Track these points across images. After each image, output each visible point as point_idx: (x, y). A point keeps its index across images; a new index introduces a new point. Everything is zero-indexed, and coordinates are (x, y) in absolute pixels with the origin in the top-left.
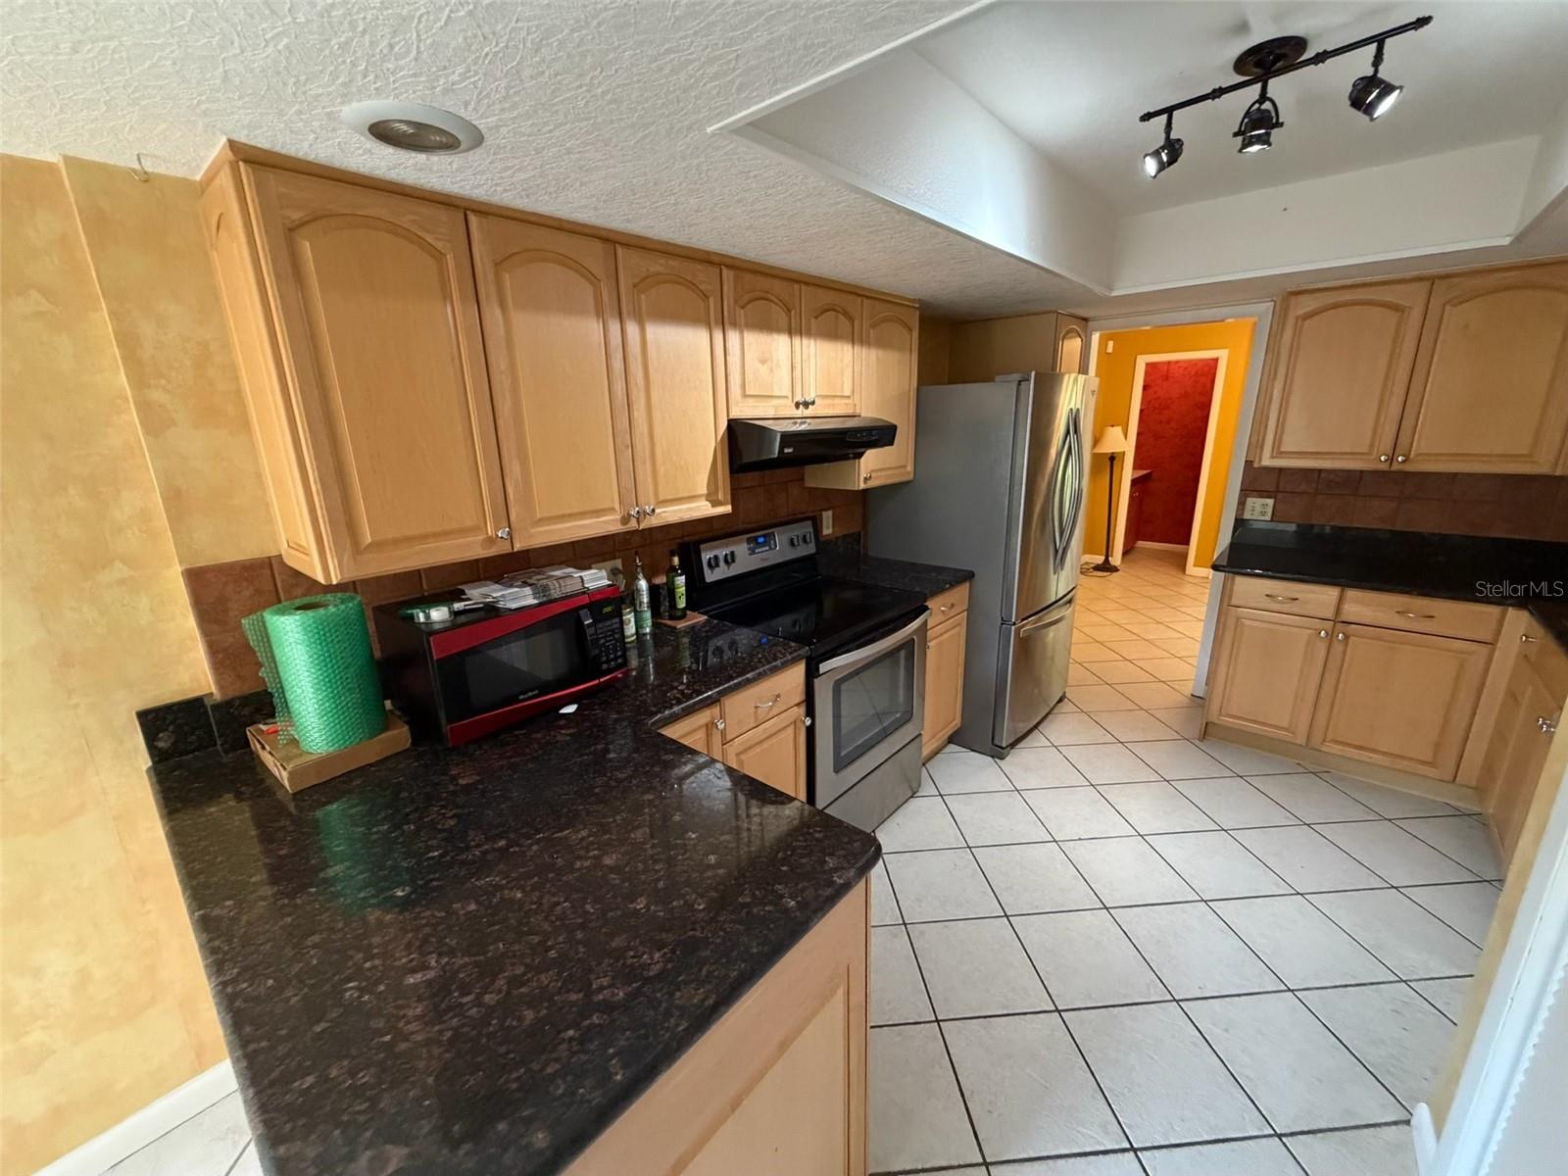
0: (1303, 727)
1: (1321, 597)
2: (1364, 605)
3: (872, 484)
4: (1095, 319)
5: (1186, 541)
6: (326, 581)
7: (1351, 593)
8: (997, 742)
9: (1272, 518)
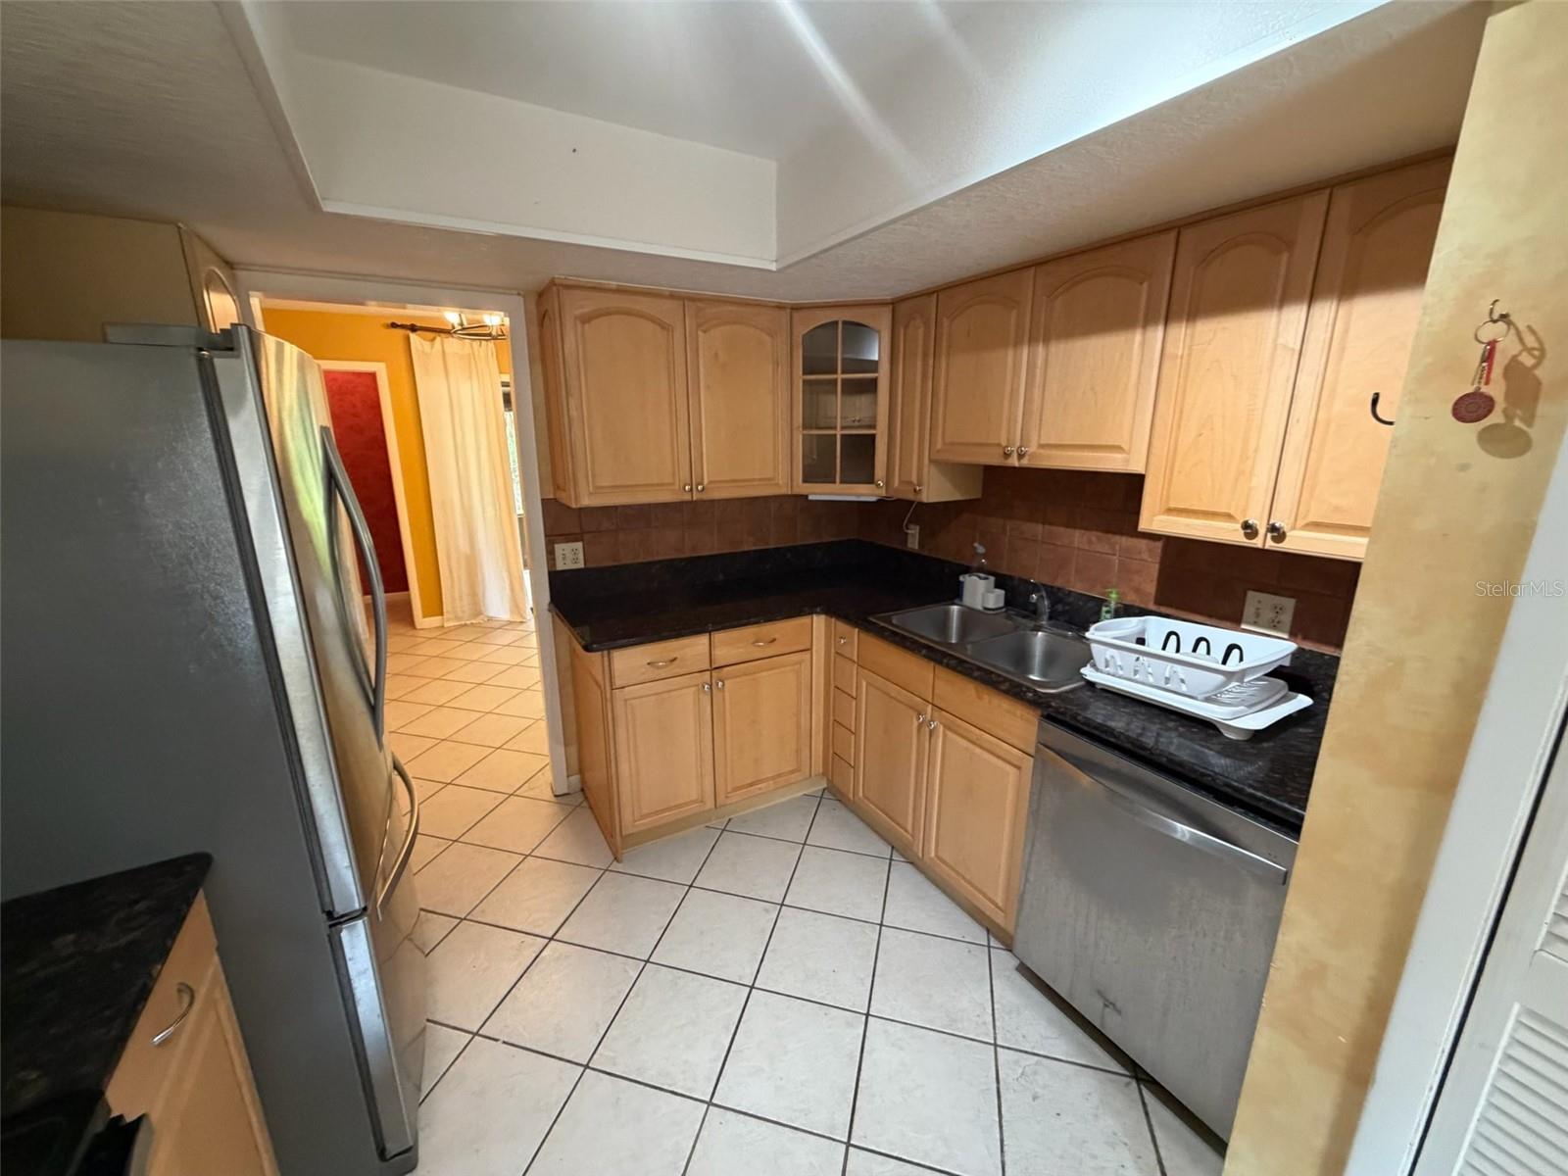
0: (708, 790)
1: (693, 649)
2: (731, 644)
4: (244, 266)
7: (718, 636)
8: (392, 1151)
9: (585, 564)
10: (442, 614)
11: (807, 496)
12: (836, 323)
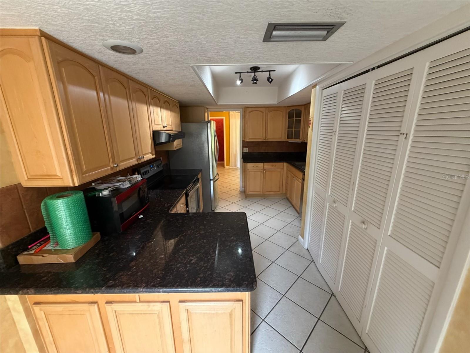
0: (262, 190)
1: (261, 165)
2: (267, 165)
3: (177, 148)
4: (209, 108)
5: (224, 161)
6: (73, 185)
7: (265, 164)
8: (212, 209)
9: (248, 151)
10: (229, 165)
11: (288, 141)
12: (294, 109)
